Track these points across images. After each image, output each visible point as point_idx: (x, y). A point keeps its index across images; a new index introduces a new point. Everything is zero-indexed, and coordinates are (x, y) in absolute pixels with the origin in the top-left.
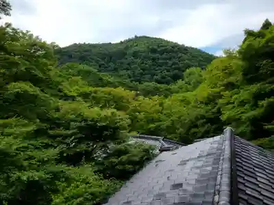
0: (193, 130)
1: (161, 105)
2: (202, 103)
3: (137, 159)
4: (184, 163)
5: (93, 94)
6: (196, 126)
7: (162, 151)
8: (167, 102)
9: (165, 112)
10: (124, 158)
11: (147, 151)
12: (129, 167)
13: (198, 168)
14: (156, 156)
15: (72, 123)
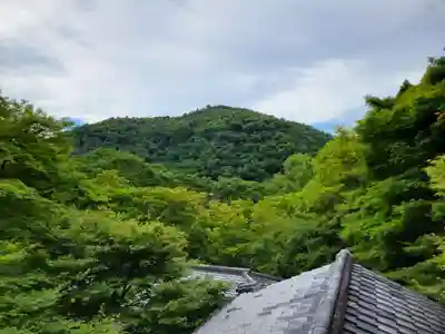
0: (300, 256)
1: (247, 213)
2: (312, 210)
3: (195, 306)
4: (267, 312)
5: (135, 199)
6: (304, 250)
7: (240, 291)
8: (257, 209)
9: (253, 225)
10: (173, 305)
11: (213, 292)
12: (180, 320)
13: (287, 319)
14: (230, 300)
15: (89, 247)
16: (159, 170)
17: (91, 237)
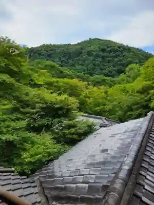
1: (106, 93)
3: (82, 131)
4: (113, 136)
7: (101, 127)
8: (110, 91)
9: (108, 98)
10: (73, 130)
11: (90, 126)
12: (75, 136)
13: (122, 139)
14: (96, 130)
15: (37, 104)
16: (66, 70)
17: (38, 100)
